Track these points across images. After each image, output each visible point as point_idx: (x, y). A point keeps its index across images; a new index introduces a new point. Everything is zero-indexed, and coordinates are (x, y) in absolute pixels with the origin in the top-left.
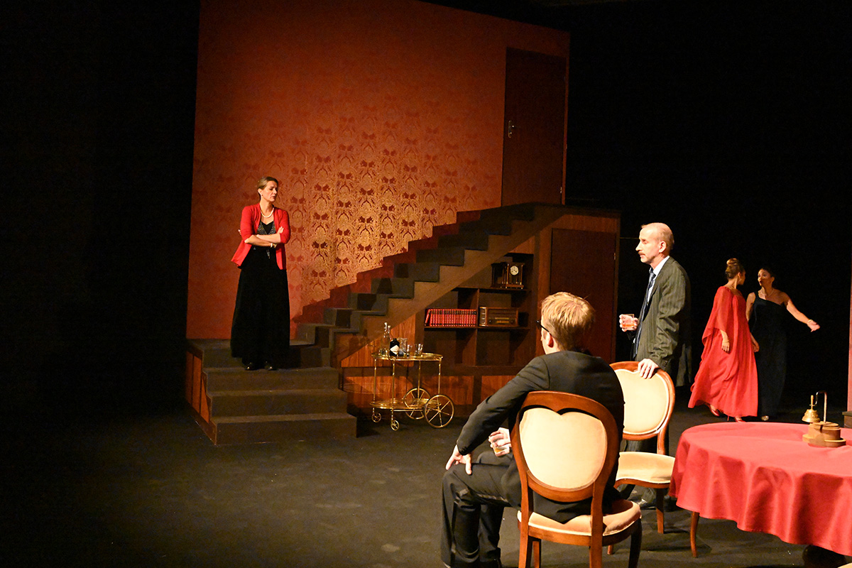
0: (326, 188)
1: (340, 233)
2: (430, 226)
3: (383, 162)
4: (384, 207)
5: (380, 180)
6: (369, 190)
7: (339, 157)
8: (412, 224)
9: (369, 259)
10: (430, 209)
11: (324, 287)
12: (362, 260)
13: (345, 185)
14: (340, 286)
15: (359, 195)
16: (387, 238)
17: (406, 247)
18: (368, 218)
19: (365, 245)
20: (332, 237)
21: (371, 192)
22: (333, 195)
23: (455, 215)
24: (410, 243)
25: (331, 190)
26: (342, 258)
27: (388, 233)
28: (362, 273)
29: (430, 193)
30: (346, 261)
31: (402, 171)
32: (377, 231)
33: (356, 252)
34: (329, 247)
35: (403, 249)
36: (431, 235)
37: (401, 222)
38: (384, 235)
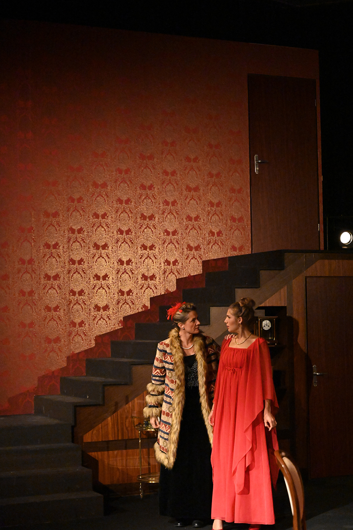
0: (56, 246)
1: (73, 293)
2: (173, 279)
3: (117, 212)
4: (121, 262)
5: (115, 232)
6: (103, 244)
7: (68, 211)
8: (153, 277)
9: (107, 320)
10: (172, 260)
11: (59, 354)
12: (100, 322)
13: (76, 241)
14: (77, 351)
15: (93, 251)
16: (125, 295)
17: (148, 304)
18: (103, 274)
19: (101, 305)
20: (65, 299)
21: (105, 247)
22: (64, 252)
23: (200, 264)
24: (152, 300)
25: (61, 247)
26: (77, 321)
27: (126, 290)
28: (100, 336)
29: (171, 242)
30: (81, 324)
31: (139, 220)
32: (114, 289)
33: (93, 314)
34: (62, 311)
35: (144, 306)
36: (175, 289)
37: (140, 276)
38: (122, 292)
